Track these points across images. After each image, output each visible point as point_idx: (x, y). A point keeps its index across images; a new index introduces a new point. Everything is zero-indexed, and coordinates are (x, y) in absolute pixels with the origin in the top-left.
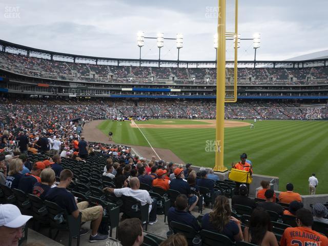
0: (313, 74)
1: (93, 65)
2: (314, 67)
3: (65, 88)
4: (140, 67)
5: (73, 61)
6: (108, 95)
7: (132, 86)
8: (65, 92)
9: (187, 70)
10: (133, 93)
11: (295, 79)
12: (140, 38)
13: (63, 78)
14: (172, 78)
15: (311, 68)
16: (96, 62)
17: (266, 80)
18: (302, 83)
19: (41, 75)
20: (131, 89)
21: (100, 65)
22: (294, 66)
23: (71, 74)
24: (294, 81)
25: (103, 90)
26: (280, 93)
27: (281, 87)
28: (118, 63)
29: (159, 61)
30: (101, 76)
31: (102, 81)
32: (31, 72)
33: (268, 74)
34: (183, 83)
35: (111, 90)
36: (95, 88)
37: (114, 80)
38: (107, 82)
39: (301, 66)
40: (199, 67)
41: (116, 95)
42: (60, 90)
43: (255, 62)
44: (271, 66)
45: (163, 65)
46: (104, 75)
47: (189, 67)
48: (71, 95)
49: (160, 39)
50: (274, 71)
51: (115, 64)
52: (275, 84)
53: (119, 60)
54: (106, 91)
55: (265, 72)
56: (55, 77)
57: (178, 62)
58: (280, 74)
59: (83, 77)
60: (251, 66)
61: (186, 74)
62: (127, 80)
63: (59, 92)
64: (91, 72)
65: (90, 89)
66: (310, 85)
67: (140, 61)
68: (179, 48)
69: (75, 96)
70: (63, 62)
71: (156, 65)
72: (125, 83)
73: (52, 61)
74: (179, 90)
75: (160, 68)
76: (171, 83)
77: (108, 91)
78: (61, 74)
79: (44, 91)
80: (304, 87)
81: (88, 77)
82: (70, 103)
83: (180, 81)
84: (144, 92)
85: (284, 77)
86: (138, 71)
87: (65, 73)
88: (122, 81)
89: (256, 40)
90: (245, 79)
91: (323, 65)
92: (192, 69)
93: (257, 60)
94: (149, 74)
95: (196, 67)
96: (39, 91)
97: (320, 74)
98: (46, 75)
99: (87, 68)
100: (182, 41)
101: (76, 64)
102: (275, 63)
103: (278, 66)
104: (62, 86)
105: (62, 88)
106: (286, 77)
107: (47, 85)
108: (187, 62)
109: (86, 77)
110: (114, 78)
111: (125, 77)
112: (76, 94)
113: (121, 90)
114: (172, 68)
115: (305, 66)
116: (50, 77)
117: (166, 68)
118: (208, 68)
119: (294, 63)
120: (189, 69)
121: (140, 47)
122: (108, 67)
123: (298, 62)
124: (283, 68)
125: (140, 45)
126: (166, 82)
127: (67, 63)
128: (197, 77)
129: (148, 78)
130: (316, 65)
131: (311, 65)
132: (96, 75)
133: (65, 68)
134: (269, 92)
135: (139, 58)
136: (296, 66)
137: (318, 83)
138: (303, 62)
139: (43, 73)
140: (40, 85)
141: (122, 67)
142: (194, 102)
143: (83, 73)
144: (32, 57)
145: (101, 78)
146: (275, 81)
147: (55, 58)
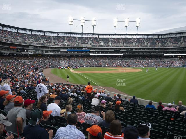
0: (170, 41)
1: (43, 36)
2: (170, 38)
3: (26, 49)
4: (71, 37)
5: (30, 33)
6: (52, 53)
7: (67, 48)
8: (26, 52)
9: (98, 39)
10: (67, 52)
11: (160, 44)
12: (70, 20)
13: (25, 43)
14: (90, 44)
15: (168, 38)
16: (45, 34)
17: (144, 45)
18: (164, 46)
19: (12, 41)
20: (66, 50)
21: (47, 36)
22: (159, 37)
23: (30, 41)
24: (160, 45)
25: (49, 50)
26: (152, 52)
27: (152, 49)
28: (58, 35)
29: (82, 34)
30: (48, 42)
31: (49, 45)
32: (5, 40)
33: (145, 41)
34: (97, 46)
35: (54, 51)
36: (44, 49)
37: (56, 45)
38: (52, 46)
39: (163, 37)
40: (105, 37)
41: (57, 53)
42: (23, 50)
43: (137, 35)
44: (146, 37)
45: (84, 36)
46: (50, 41)
47: (99, 37)
48: (30, 54)
49: (82, 21)
50: (148, 40)
51: (56, 35)
52: (150, 47)
53: (58, 33)
54: (51, 51)
55: (143, 40)
56: (20, 43)
57: (93, 34)
58: (152, 41)
59: (37, 42)
60: (135, 37)
61: (98, 41)
62: (64, 45)
63: (23, 52)
64: (42, 40)
65: (41, 50)
66: (169, 47)
67: (71, 33)
68: (93, 26)
69: (32, 54)
70: (25, 34)
71: (80, 36)
72: (62, 46)
73: (17, 33)
74: (95, 51)
75: (82, 37)
76: (90, 46)
77: (52, 51)
78: (24, 41)
79: (13, 51)
80: (166, 49)
81: (40, 43)
82: (29, 58)
83: (95, 45)
84: (74, 52)
85: (154, 43)
86: (70, 39)
87: (26, 40)
88: (60, 45)
89: (138, 22)
90: (132, 44)
91: (175, 36)
92: (101, 38)
93: (138, 33)
94: (77, 41)
95: (103, 37)
96: (10, 51)
97: (174, 41)
98: (14, 41)
99: (39, 38)
100: (95, 22)
101: (33, 35)
102: (148, 35)
103: (150, 37)
104: (24, 48)
105: (25, 49)
106: (155, 43)
107: (15, 48)
108: (98, 34)
109: (39, 43)
110: (56, 43)
111: (62, 43)
112: (33, 53)
113: (60, 51)
114: (90, 38)
115: (165, 37)
116: (17, 43)
117: (86, 37)
118: (111, 38)
119: (159, 35)
120: (99, 38)
121: (71, 25)
122: (52, 37)
123: (161, 35)
124: (153, 38)
125: (71, 24)
126: (87, 46)
127: (27, 34)
128: (104, 43)
129: (76, 43)
130: (171, 36)
131: (169, 36)
132: (45, 42)
133: (26, 37)
134: (146, 52)
135: (70, 32)
136: (160, 37)
137: (173, 46)
138: (164, 35)
139: (13, 40)
140: (11, 47)
141: (60, 37)
142: (103, 58)
143: (37, 41)
144: (6, 31)
145: (48, 43)
146: (149, 45)
147: (20, 31)
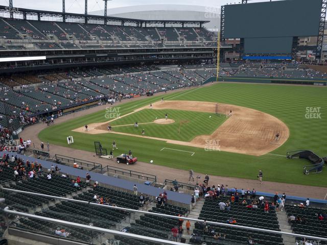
2: (157, 28)
39: (144, 25)
43: (106, 18)
44: (119, 23)
47: (27, 19)
52: (143, 47)
74: (44, 58)
83: (42, 44)
92: (32, 21)
95: (37, 19)
102: (123, 20)
103: (126, 24)
115: (148, 25)
126: (24, 45)
